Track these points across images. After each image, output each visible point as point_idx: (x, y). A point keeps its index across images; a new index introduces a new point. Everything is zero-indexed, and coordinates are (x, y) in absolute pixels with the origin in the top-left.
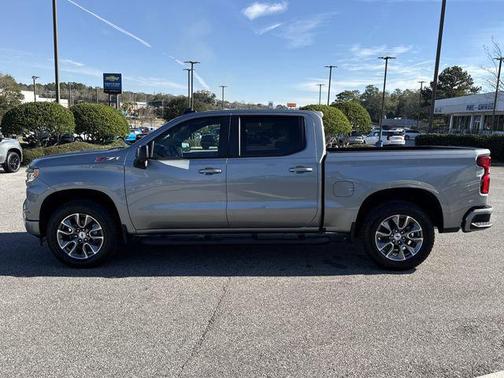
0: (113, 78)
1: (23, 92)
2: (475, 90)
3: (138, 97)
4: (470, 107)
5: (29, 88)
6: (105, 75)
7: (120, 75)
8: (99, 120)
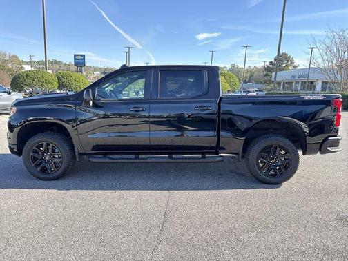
0: (80, 57)
1: (24, 66)
2: (295, 67)
3: (95, 69)
4: (293, 77)
5: (28, 63)
6: (75, 55)
7: (84, 56)
8: (73, 82)
